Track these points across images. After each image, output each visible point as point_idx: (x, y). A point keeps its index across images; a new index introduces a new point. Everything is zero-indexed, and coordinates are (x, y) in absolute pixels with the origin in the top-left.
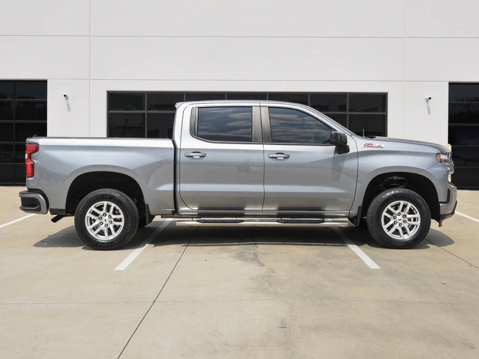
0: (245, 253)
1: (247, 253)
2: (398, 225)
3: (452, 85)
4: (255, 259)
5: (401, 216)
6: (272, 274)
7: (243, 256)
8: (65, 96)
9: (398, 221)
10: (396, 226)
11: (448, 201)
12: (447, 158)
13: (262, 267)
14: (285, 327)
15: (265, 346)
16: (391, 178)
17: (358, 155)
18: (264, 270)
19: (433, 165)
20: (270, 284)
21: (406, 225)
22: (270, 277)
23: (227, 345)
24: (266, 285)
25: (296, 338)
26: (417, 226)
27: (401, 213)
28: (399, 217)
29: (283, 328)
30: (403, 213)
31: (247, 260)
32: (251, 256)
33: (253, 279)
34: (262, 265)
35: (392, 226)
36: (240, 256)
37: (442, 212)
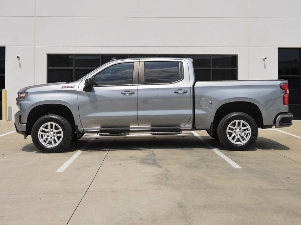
0: (147, 159)
1: (148, 159)
3: (280, 50)
4: (155, 163)
6: (168, 173)
7: (146, 162)
8: (18, 57)
13: (160, 168)
14: (182, 207)
15: (170, 220)
18: (162, 170)
20: (168, 179)
22: (166, 174)
23: (142, 219)
24: (165, 180)
25: (191, 214)
29: (181, 208)
31: (149, 164)
32: (152, 161)
33: (154, 176)
34: (161, 167)
36: (144, 161)
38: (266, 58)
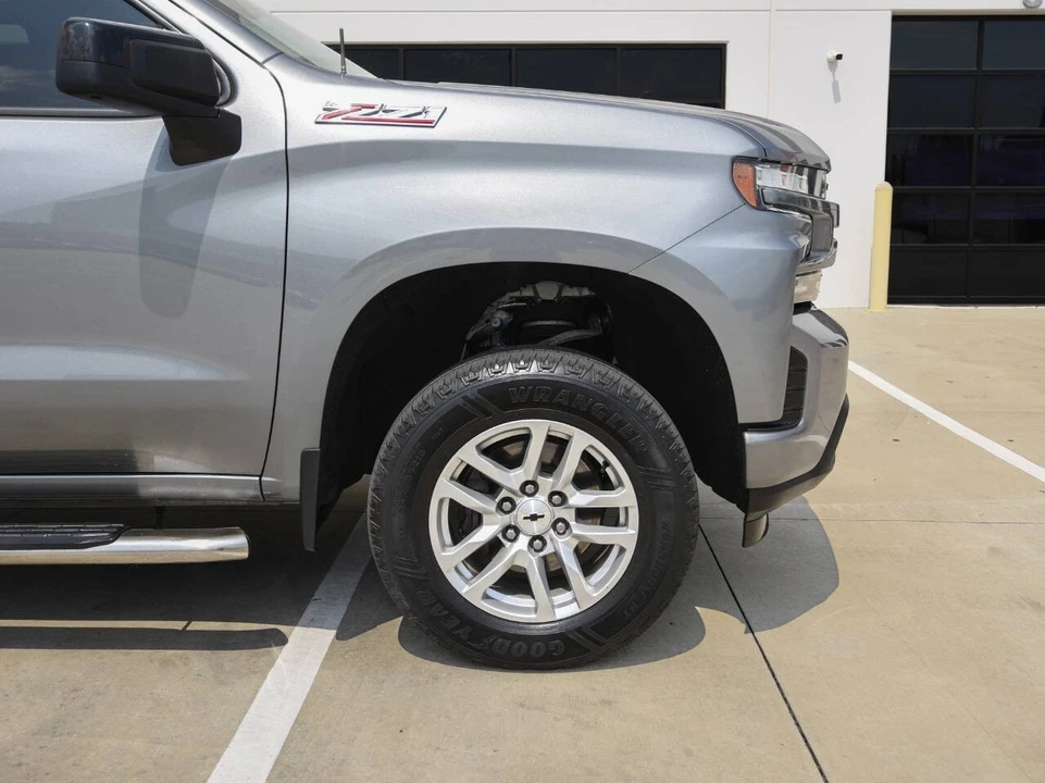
2: (523, 542)
5: (542, 497)
9: (524, 525)
10: (516, 552)
11: (792, 414)
12: (805, 189)
16: (528, 293)
17: (290, 165)
19: (716, 223)
21: (564, 547)
26: (622, 550)
27: (541, 480)
28: (530, 505)
30: (546, 483)
35: (493, 548)
37: (757, 474)
38: (839, 57)
